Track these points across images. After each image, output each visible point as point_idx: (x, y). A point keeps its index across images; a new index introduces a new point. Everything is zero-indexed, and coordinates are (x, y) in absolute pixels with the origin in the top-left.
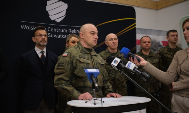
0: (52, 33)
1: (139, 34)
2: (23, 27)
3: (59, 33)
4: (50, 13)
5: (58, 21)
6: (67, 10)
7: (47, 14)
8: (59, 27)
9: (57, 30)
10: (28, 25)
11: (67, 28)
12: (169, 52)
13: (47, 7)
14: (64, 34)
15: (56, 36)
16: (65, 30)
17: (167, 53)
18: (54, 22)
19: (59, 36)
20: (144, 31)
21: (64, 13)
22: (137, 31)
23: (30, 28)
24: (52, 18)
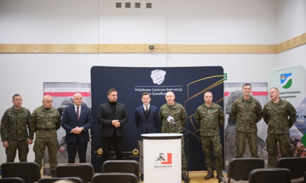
0: (155, 92)
1: (227, 87)
2: (136, 90)
3: (160, 92)
4: (153, 79)
5: (159, 84)
6: (165, 76)
7: (151, 80)
8: (160, 88)
9: (158, 90)
10: (139, 88)
11: (166, 88)
12: (242, 103)
13: (151, 75)
14: (163, 92)
15: (157, 94)
16: (164, 90)
17: (240, 104)
18: (156, 85)
19: (160, 94)
20: (233, 85)
21: (163, 78)
22: (225, 85)
23: (140, 90)
24: (155, 82)
